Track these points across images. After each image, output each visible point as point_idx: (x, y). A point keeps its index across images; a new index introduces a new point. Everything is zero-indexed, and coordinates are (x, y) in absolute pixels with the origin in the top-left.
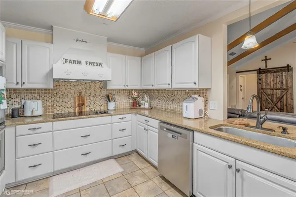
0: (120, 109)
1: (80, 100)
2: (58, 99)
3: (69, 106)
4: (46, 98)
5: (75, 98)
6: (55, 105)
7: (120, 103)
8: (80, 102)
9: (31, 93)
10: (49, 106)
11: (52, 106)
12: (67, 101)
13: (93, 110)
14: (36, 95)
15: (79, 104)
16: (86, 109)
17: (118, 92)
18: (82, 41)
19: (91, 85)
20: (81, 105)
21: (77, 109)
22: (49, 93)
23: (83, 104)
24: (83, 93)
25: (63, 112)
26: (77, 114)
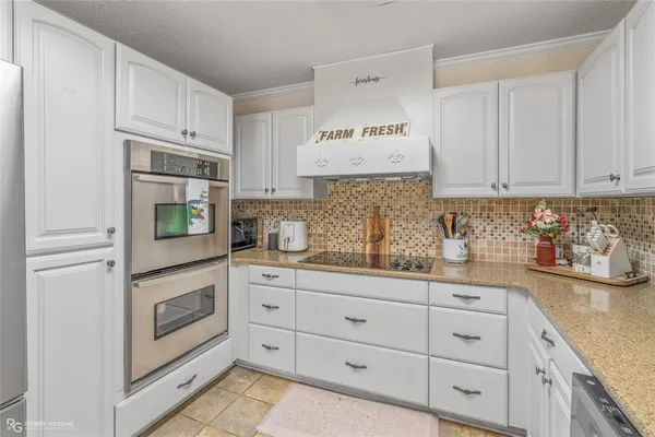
0: (491, 264)
1: (376, 225)
2: (334, 221)
3: (354, 239)
4: (316, 217)
5: (364, 222)
6: (329, 234)
7: (490, 244)
8: (376, 231)
9: (296, 207)
10: (320, 235)
11: (325, 236)
12: (350, 227)
13: (407, 254)
14: (302, 212)
15: (372, 236)
16: (390, 249)
17: (483, 208)
18: (369, 80)
19: (401, 188)
20: (378, 238)
21: (368, 246)
22: (320, 208)
23: (382, 237)
24: (382, 209)
25: (343, 250)
26: (368, 260)
